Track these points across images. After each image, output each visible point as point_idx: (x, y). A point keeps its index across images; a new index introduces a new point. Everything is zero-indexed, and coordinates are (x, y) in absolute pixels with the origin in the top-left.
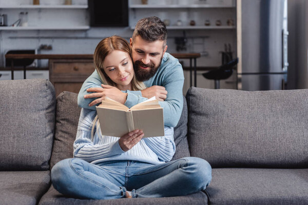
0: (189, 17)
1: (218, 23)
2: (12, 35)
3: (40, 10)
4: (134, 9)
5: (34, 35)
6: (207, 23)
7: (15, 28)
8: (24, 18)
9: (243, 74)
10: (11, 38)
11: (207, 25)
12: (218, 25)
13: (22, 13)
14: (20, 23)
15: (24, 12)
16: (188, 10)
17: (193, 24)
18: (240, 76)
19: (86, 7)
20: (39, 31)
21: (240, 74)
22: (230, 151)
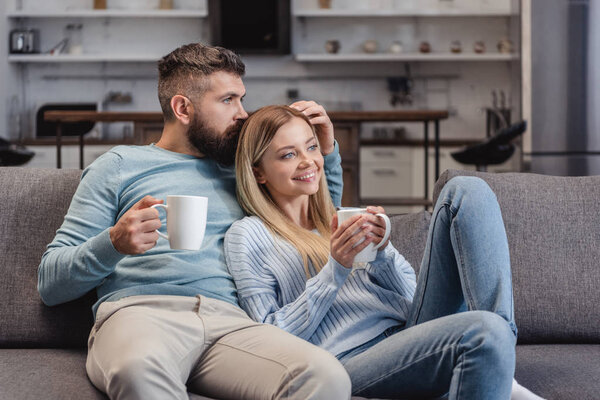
0: (417, 34)
1: (478, 48)
2: (48, 72)
3: (107, 21)
4: (303, 19)
5: (95, 72)
6: (456, 47)
7: (57, 57)
8: (74, 36)
9: (534, 154)
10: (48, 78)
11: (457, 51)
12: (478, 52)
13: (70, 27)
14: (65, 46)
15: (74, 25)
16: (416, 20)
17: (425, 49)
18: (527, 159)
19: (204, 13)
20: (104, 64)
21: (527, 154)
22: (533, 314)
